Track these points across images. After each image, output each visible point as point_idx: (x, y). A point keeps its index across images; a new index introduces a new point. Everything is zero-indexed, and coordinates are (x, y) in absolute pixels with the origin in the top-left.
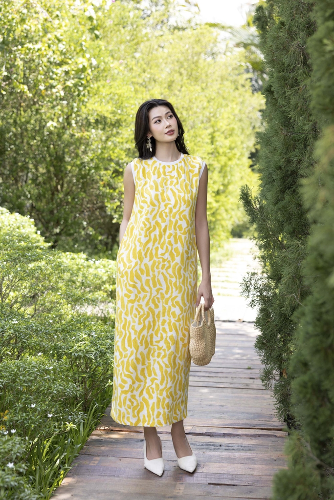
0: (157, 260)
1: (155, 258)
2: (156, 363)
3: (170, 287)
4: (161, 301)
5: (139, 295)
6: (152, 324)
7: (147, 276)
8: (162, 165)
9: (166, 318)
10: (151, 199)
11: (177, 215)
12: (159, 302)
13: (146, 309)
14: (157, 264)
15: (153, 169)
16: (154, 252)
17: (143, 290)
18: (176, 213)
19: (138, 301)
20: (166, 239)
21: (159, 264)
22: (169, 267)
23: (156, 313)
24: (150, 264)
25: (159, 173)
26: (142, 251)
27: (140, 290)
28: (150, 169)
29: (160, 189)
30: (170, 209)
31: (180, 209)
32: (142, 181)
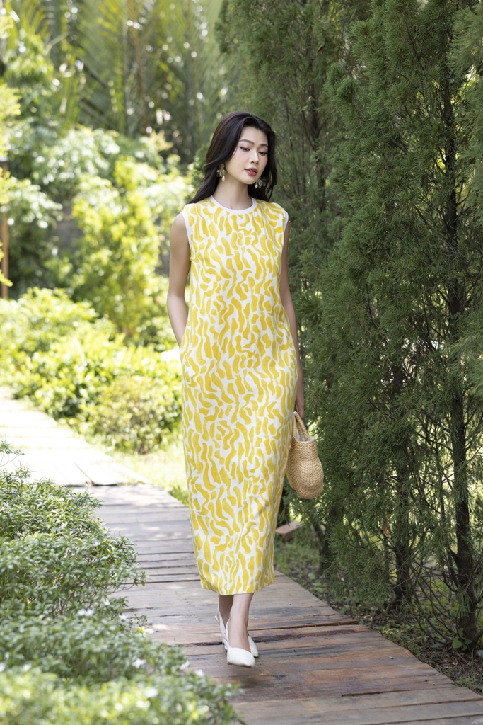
0: (240, 355)
1: (237, 353)
2: (253, 501)
3: (265, 391)
4: (253, 412)
5: (220, 408)
6: (244, 447)
7: (228, 379)
8: (231, 215)
9: (262, 435)
10: (222, 268)
11: (262, 287)
12: (251, 414)
13: (233, 427)
14: (241, 360)
15: (219, 220)
16: (234, 344)
17: (226, 399)
18: (259, 286)
19: (220, 416)
20: (250, 323)
21: (244, 360)
22: (257, 363)
23: (249, 430)
24: (231, 361)
25: (227, 225)
27: (221, 400)
28: (213, 221)
29: (233, 251)
30: (251, 280)
31: (264, 279)
32: (203, 241)
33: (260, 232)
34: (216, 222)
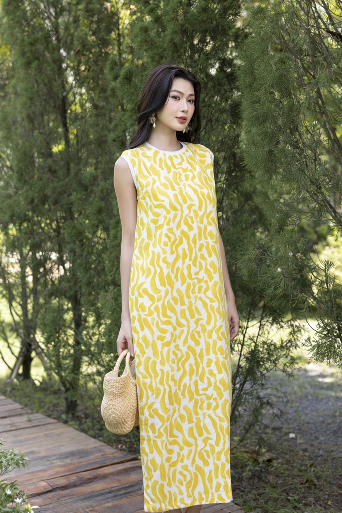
0: (191, 282)
1: (188, 280)
2: (207, 417)
3: (213, 315)
4: (202, 335)
5: (175, 333)
6: (194, 368)
7: (181, 305)
8: (167, 156)
9: (212, 356)
10: (171, 202)
11: (205, 218)
12: (200, 337)
13: (185, 349)
14: (192, 287)
16: (186, 272)
17: (179, 324)
19: (175, 341)
20: (198, 252)
21: (194, 286)
22: (207, 289)
23: (198, 352)
24: (183, 289)
25: (167, 165)
26: (171, 273)
27: (175, 325)
28: (152, 162)
29: (176, 187)
30: (195, 212)
31: (206, 210)
32: (148, 179)
33: (195, 169)
34: (156, 163)
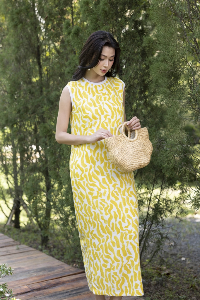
2: (129, 244)
3: (123, 181)
5: (100, 192)
8: (94, 85)
13: (109, 202)
14: (108, 165)
15: (87, 89)
18: (114, 122)
19: (101, 196)
26: (93, 156)
27: (100, 187)
28: (84, 90)
29: (97, 105)
30: (109, 119)
31: (116, 118)
32: (80, 101)
33: (111, 94)
34: (86, 90)
